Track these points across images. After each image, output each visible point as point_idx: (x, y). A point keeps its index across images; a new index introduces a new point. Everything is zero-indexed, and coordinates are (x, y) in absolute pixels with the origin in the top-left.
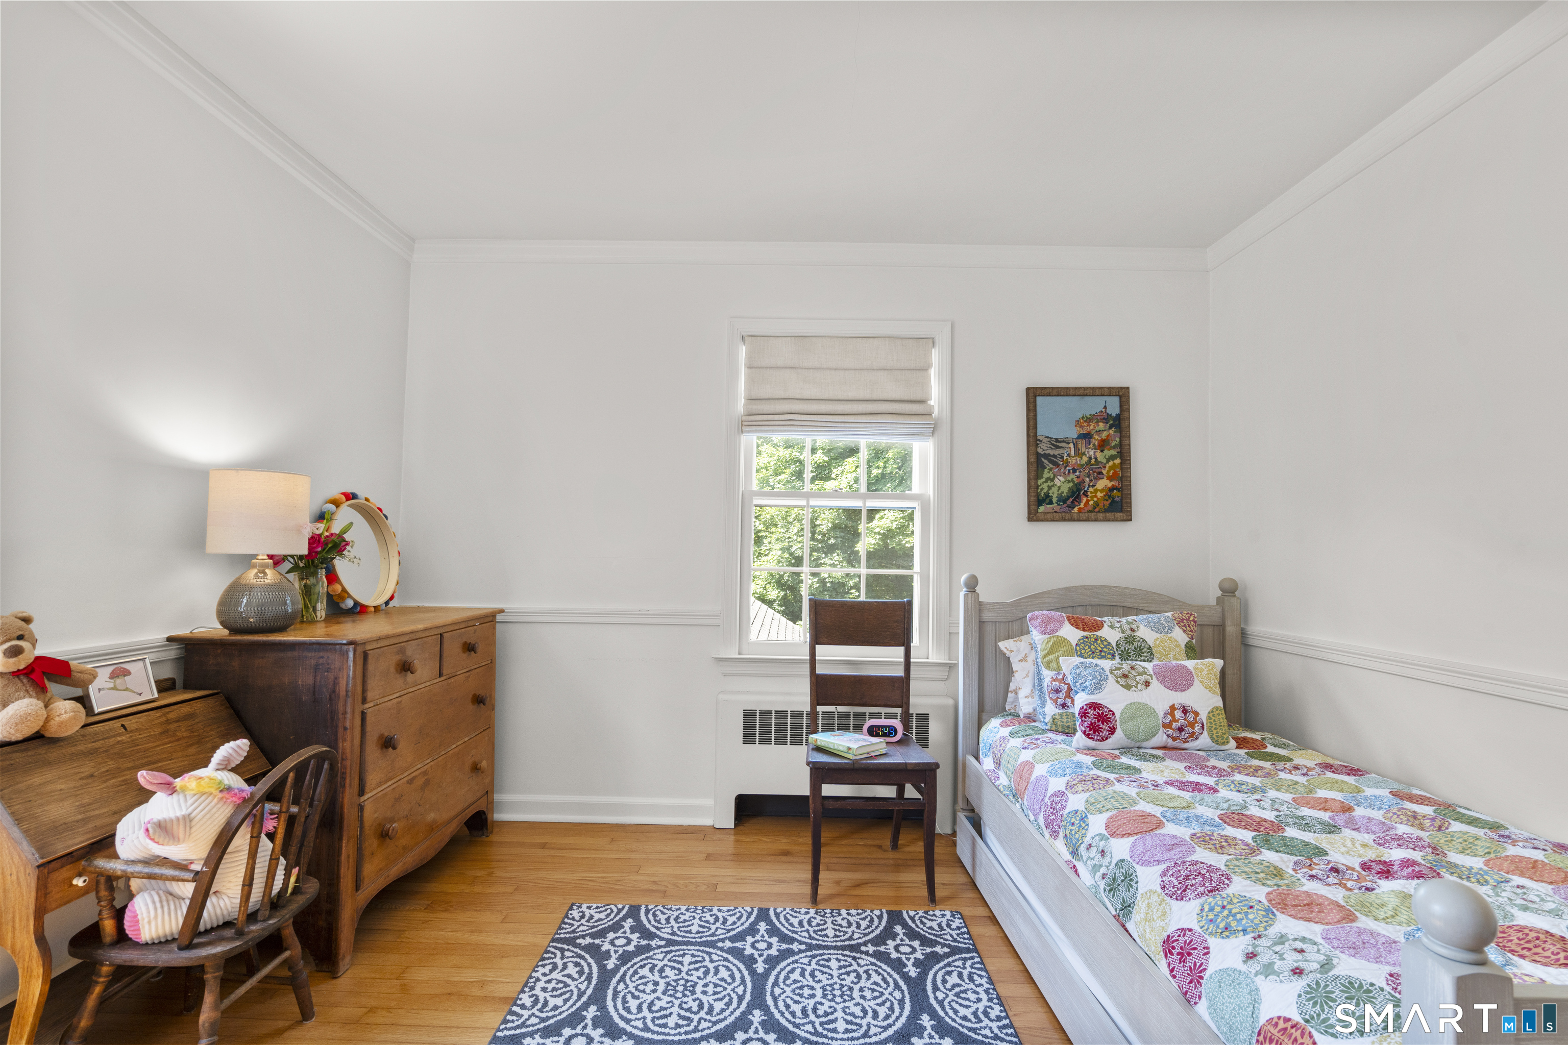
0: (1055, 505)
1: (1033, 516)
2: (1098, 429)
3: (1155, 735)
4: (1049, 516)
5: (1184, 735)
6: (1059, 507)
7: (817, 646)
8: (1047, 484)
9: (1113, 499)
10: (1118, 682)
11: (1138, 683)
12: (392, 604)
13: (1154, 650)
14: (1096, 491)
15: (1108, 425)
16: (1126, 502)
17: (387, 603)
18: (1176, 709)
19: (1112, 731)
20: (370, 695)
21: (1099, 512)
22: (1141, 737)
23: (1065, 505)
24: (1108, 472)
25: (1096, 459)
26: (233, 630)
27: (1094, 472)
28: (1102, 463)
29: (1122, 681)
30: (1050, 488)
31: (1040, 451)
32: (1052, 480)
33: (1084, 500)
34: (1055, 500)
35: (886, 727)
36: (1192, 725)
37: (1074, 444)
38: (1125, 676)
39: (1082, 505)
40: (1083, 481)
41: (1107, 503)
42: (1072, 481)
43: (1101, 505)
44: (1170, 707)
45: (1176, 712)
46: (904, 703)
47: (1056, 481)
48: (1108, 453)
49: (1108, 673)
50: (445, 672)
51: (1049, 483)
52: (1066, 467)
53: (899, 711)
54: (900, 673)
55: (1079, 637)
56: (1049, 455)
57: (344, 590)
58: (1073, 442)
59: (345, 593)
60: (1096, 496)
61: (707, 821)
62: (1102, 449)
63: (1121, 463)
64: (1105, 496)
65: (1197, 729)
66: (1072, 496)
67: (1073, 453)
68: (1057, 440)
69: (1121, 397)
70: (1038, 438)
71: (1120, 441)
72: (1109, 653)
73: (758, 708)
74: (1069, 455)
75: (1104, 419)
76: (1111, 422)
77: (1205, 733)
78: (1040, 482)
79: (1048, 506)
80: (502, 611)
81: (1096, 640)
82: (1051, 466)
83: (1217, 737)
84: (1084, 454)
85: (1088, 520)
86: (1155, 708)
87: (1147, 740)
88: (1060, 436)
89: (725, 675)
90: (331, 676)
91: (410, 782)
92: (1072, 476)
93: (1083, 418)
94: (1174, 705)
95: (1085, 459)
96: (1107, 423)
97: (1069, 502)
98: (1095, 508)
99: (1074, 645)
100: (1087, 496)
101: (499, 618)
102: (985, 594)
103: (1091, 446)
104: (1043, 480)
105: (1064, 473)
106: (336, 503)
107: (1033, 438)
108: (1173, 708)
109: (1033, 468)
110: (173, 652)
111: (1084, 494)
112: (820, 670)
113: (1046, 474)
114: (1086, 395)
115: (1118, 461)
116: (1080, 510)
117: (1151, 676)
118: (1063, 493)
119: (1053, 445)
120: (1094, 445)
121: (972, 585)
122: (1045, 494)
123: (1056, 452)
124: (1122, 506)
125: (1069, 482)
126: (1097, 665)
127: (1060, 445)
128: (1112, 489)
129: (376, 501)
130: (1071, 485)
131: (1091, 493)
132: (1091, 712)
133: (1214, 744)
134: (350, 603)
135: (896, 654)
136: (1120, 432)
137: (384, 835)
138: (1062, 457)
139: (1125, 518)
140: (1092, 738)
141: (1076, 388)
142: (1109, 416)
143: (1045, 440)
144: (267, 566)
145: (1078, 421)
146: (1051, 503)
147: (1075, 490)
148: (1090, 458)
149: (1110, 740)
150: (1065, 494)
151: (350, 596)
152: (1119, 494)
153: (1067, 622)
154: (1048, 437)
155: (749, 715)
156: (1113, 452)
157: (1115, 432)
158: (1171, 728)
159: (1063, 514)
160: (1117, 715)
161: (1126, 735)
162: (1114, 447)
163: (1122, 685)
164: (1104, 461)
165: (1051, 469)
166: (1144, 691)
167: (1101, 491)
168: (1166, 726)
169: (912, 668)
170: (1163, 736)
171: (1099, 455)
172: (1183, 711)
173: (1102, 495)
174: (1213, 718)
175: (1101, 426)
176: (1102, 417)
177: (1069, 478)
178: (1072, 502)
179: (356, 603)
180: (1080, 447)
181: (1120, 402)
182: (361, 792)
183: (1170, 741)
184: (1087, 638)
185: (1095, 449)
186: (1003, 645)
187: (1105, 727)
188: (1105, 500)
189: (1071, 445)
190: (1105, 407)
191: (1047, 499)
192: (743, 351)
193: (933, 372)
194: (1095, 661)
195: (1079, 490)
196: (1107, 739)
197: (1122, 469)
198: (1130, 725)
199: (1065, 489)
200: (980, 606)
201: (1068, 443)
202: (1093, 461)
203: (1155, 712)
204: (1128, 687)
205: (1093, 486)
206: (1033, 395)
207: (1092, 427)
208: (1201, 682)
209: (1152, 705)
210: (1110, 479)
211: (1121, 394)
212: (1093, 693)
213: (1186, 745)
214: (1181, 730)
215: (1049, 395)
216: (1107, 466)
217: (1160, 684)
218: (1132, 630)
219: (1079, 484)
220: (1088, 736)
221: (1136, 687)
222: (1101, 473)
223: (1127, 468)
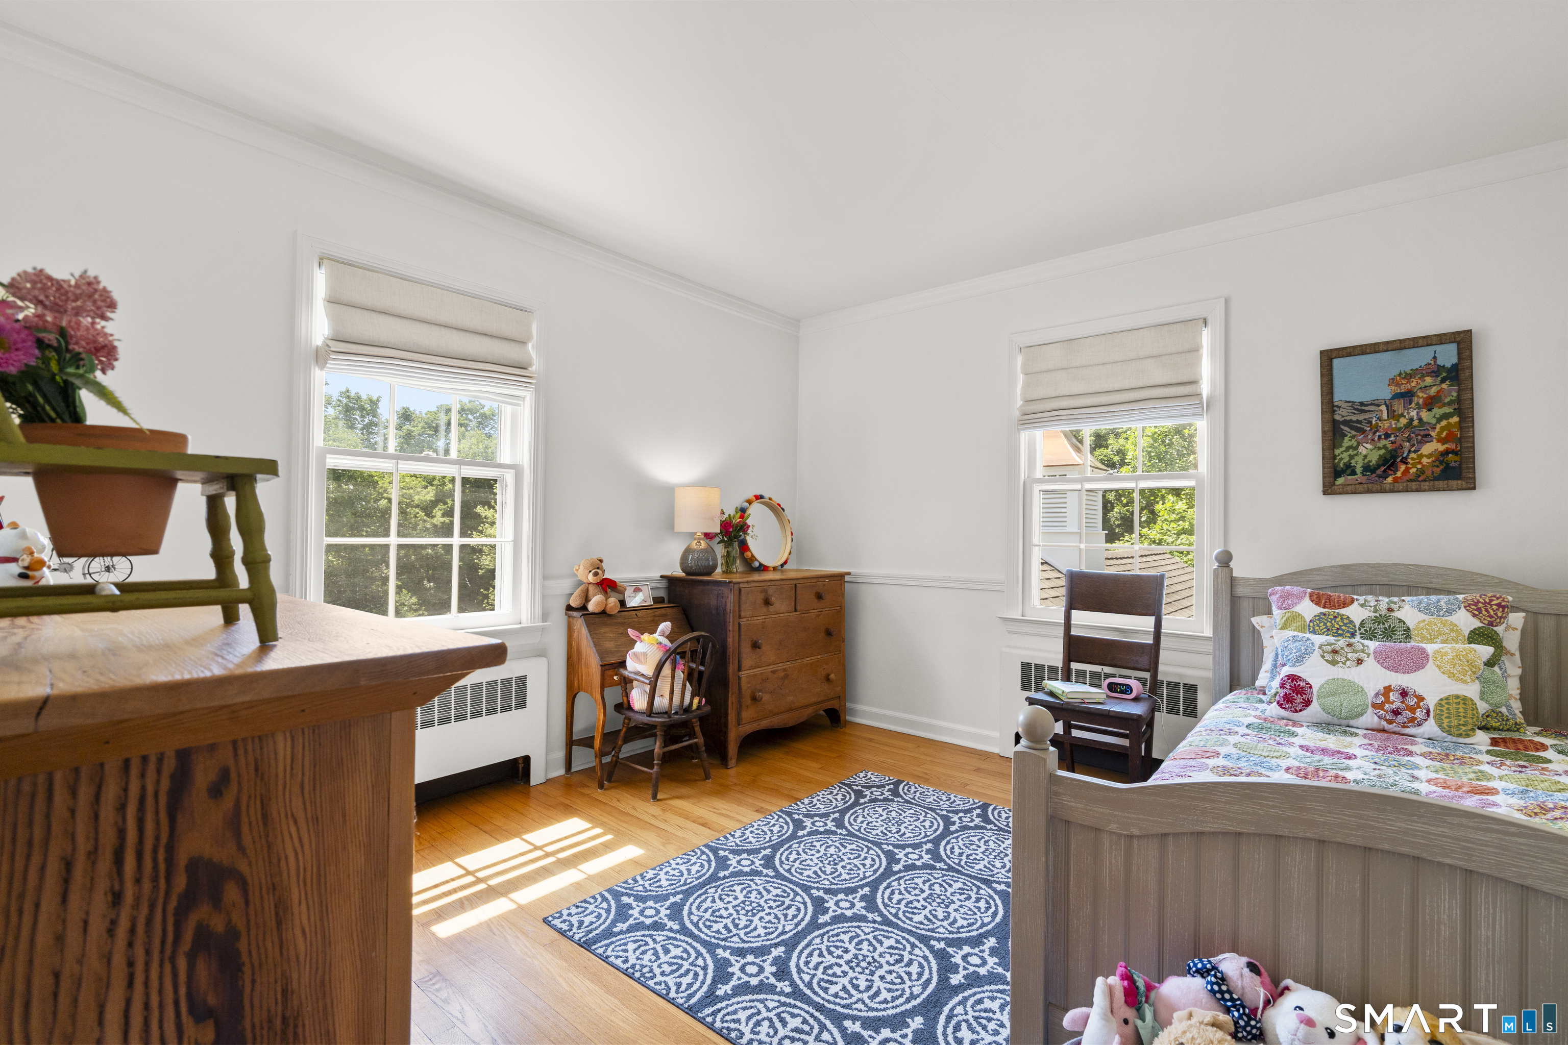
0: (1360, 475)
1: (1329, 489)
2: (1423, 385)
3: (1362, 715)
4: (1349, 488)
5: (1400, 719)
6: (1366, 477)
7: (1073, 612)
8: (1348, 453)
9: (1448, 464)
10: (1323, 657)
11: (1348, 659)
12: (786, 567)
13: (1413, 633)
14: (1421, 456)
15: (1439, 379)
16: (1468, 468)
17: (782, 566)
18: (1392, 691)
19: (1307, 703)
20: (743, 614)
21: (1425, 481)
22: (1344, 714)
23: (1374, 475)
24: (1439, 433)
25: (1420, 420)
26: (688, 574)
27: (1417, 435)
28: (1429, 423)
29: (1329, 657)
30: (1351, 457)
31: (1337, 417)
32: (1356, 448)
33: (1403, 467)
34: (1359, 470)
35: (1123, 685)
36: (1413, 710)
37: (1387, 406)
38: (1335, 652)
39: (1399, 474)
40: (1401, 447)
41: (1438, 471)
42: (1385, 447)
43: (1428, 473)
44: (1385, 688)
45: (1391, 694)
46: (1153, 667)
47: (1361, 449)
48: (1438, 411)
49: (1316, 647)
50: (798, 608)
51: (1351, 452)
52: (1375, 433)
53: (1147, 675)
54: (1150, 640)
55: (1316, 613)
56: (1351, 421)
57: (753, 556)
58: (1385, 404)
59: (753, 558)
60: (1420, 463)
61: (996, 750)
62: (1429, 407)
63: (1460, 421)
64: (1434, 461)
65: (1419, 714)
66: (1383, 465)
67: (1385, 416)
68: (1362, 404)
69: (1459, 343)
70: (1336, 404)
71: (1458, 396)
72: (1348, 632)
73: (1034, 662)
74: (1380, 419)
75: (1433, 372)
76: (1444, 374)
77: (1431, 720)
78: (1337, 452)
79: (1349, 477)
80: (849, 574)
81: (1335, 617)
82: (1354, 433)
83: (1450, 727)
84: (1402, 415)
85: (1406, 490)
86: (1365, 687)
87: (1352, 718)
88: (1366, 398)
89: (1010, 632)
90: (724, 600)
91: (774, 672)
92: (1384, 442)
93: (1400, 374)
94: (1390, 686)
95: (1403, 421)
96: (1437, 376)
97: (1379, 472)
98: (1419, 476)
99: (1308, 621)
100: (1406, 463)
101: (847, 578)
102: (1240, 569)
103: (1413, 405)
104: (1343, 449)
105: (1373, 440)
106: (750, 502)
107: (1328, 404)
108: (1388, 689)
109: (1330, 436)
110: (664, 584)
111: (1401, 461)
112: (1074, 632)
113: (1347, 442)
114: (1405, 348)
115: (1455, 419)
116: (1396, 480)
117: (1369, 655)
118: (1370, 461)
119: (1357, 409)
120: (1417, 404)
121: (1225, 559)
122: (1345, 464)
123: (1361, 417)
124: (1461, 472)
125: (1379, 448)
126: (1308, 639)
127: (1367, 408)
128: (1446, 452)
129: (777, 499)
130: (1382, 452)
131: (1413, 459)
132: (1288, 684)
133: (1445, 734)
134: (756, 564)
135: (1146, 623)
136: (1458, 385)
137: (754, 699)
138: (1370, 422)
139: (1464, 486)
140: (1284, 708)
141: (1388, 343)
142: (1441, 368)
143: (1345, 405)
144: (700, 539)
145: (1393, 379)
146: (1354, 473)
147: (1388, 457)
148: (1411, 420)
149: (1304, 713)
150: (1374, 462)
151: (756, 560)
152: (1457, 458)
153: (1307, 599)
154: (1349, 402)
155: (1026, 667)
156: (1447, 410)
157: (1450, 386)
158: (1383, 709)
159: (1370, 486)
160: (1315, 689)
161: (1324, 710)
162: (1449, 404)
163: (1327, 661)
164: (1434, 421)
165: (1353, 437)
166: (1353, 669)
167: (1429, 456)
168: (1375, 706)
169: (1162, 638)
170: (1373, 718)
171: (1425, 415)
172: (1401, 694)
173: (1430, 460)
174: (1447, 706)
175: (1429, 380)
176: (1429, 371)
177: (1380, 445)
178: (1384, 471)
179: (761, 564)
180: (1395, 408)
181: (1459, 349)
182: (739, 669)
183: (1384, 723)
184: (1325, 614)
185: (1419, 408)
186: (1255, 620)
187: (1299, 699)
188: (1434, 466)
189: (1383, 408)
190: (1435, 358)
191: (1349, 469)
192: (1020, 360)
193: (1205, 352)
194: (1308, 635)
195: (1394, 457)
196: (1301, 711)
197: (1461, 429)
198: (1329, 701)
199: (1374, 458)
200: (1233, 582)
201: (1379, 406)
202: (1416, 423)
203: (1363, 690)
204: (1333, 663)
205: (1415, 452)
206: (1328, 358)
207: (1413, 384)
208: (1439, 667)
209: (1361, 684)
210: (1442, 441)
211: (1458, 339)
212: (1293, 666)
213: (1407, 731)
214: (1396, 713)
215: (1350, 355)
216: (1438, 426)
217: (1376, 663)
218: (1390, 610)
219: (1395, 450)
220: (1281, 705)
221: (1344, 664)
222: (1429, 435)
223: (1468, 427)
